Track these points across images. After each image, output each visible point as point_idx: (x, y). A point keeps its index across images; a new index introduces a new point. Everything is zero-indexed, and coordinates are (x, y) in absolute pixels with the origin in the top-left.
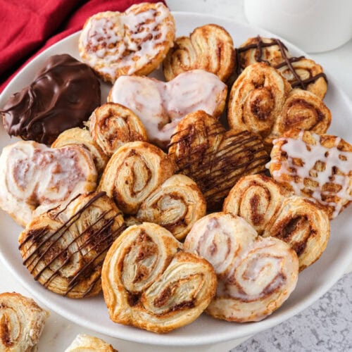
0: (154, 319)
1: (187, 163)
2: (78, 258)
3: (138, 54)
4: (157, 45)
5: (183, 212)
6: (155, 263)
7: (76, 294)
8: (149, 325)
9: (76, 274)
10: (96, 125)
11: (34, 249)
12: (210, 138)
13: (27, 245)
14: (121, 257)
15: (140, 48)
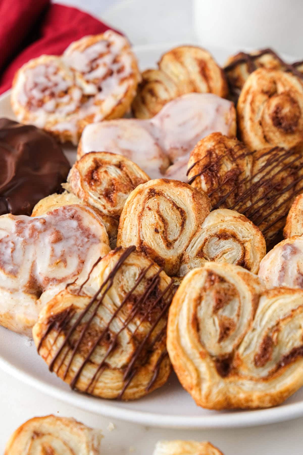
0: (261, 386)
1: (220, 197)
2: (126, 338)
3: (100, 96)
4: (123, 80)
5: (240, 254)
6: (239, 308)
7: (135, 390)
8: (255, 396)
9: (130, 360)
10: (81, 182)
11: (61, 340)
12: (239, 161)
13: (50, 339)
14: (192, 311)
15: (100, 89)
